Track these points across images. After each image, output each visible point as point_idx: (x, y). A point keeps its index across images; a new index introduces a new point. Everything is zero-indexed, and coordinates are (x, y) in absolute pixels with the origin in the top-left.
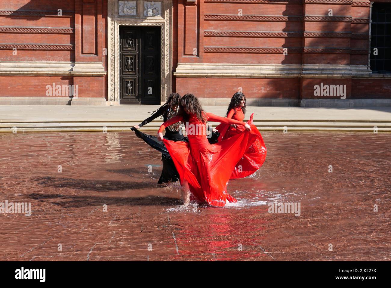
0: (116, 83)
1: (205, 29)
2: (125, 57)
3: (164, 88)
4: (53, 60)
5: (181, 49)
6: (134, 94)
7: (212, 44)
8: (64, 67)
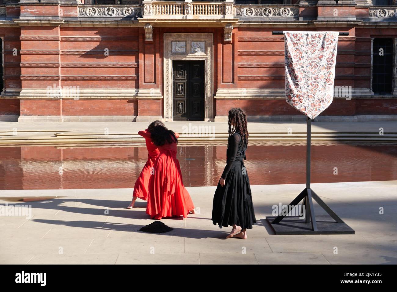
0: (170, 105)
1: (239, 62)
2: (177, 84)
3: (207, 108)
4: (123, 87)
5: (220, 77)
6: (184, 113)
7: (244, 74)
8: (131, 93)
